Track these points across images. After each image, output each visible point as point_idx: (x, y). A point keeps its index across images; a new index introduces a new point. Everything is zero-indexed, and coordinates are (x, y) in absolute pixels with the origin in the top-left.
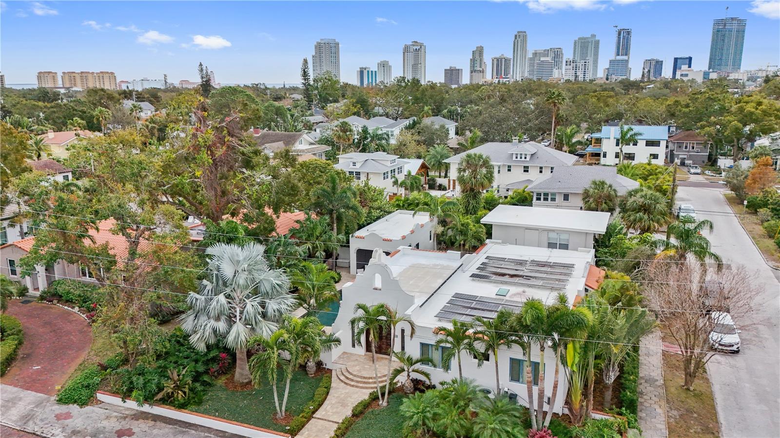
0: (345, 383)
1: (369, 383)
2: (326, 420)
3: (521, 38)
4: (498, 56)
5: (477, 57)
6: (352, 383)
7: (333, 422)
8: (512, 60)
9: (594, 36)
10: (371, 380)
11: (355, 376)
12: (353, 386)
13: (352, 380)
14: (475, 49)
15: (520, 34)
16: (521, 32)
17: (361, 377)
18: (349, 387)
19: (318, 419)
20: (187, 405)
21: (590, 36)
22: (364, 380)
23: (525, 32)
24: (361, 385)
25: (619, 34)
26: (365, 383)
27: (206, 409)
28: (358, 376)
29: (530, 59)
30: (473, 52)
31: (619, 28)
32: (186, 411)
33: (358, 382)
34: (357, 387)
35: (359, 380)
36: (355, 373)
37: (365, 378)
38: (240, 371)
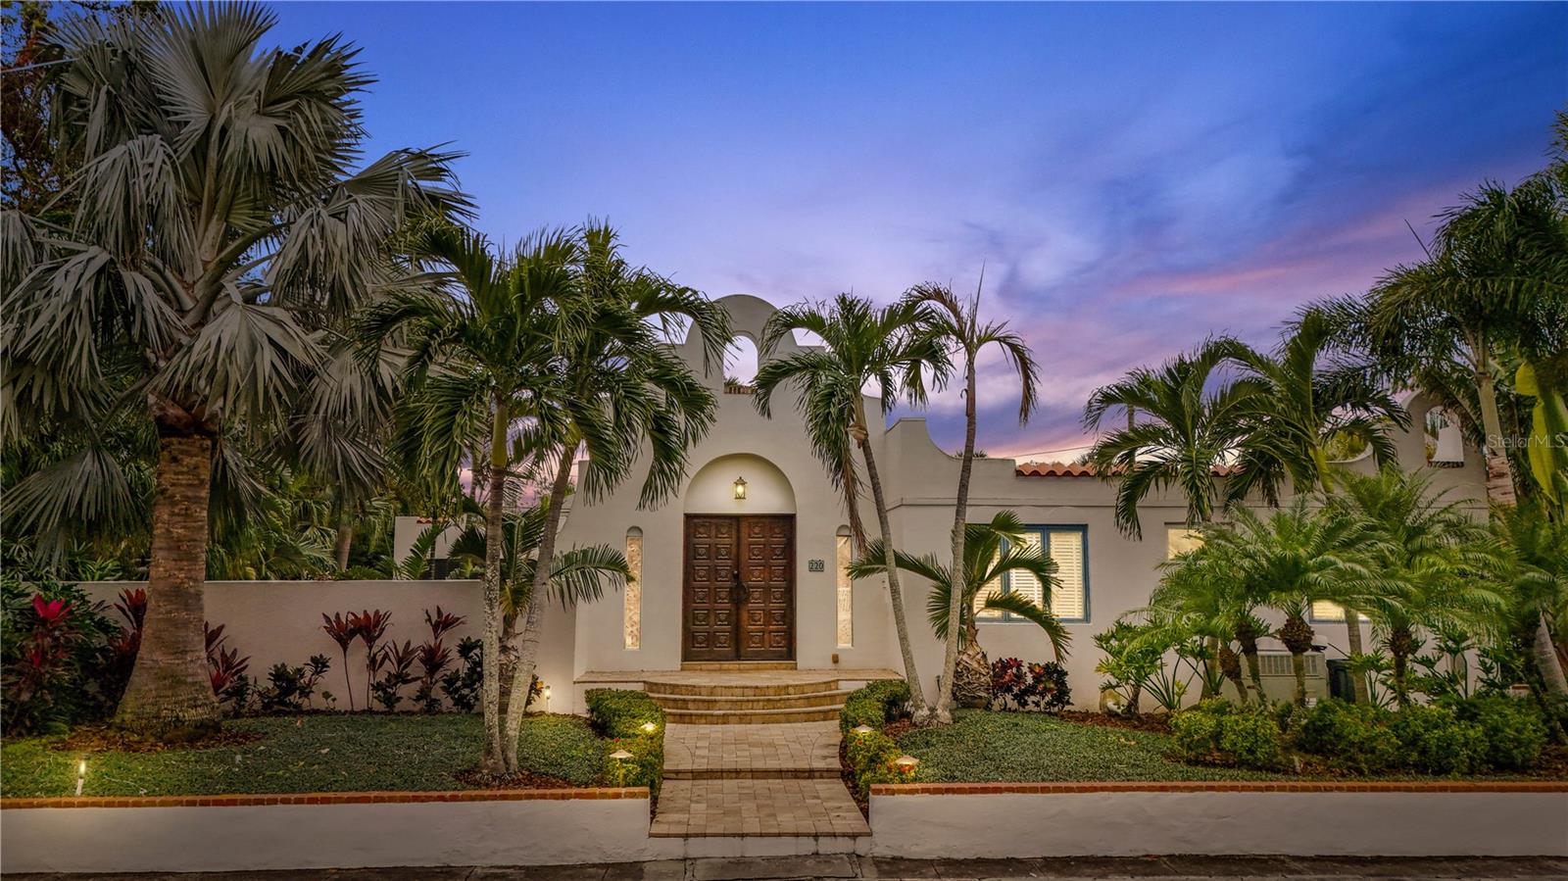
0: (681, 719)
1: (787, 704)
6: (719, 712)
7: (780, 774)
10: (787, 697)
11: (712, 692)
12: (725, 719)
18: (705, 726)
22: (762, 697)
24: (759, 711)
28: (729, 690)
33: (737, 705)
34: (745, 718)
35: (740, 698)
37: (760, 690)
38: (162, 659)
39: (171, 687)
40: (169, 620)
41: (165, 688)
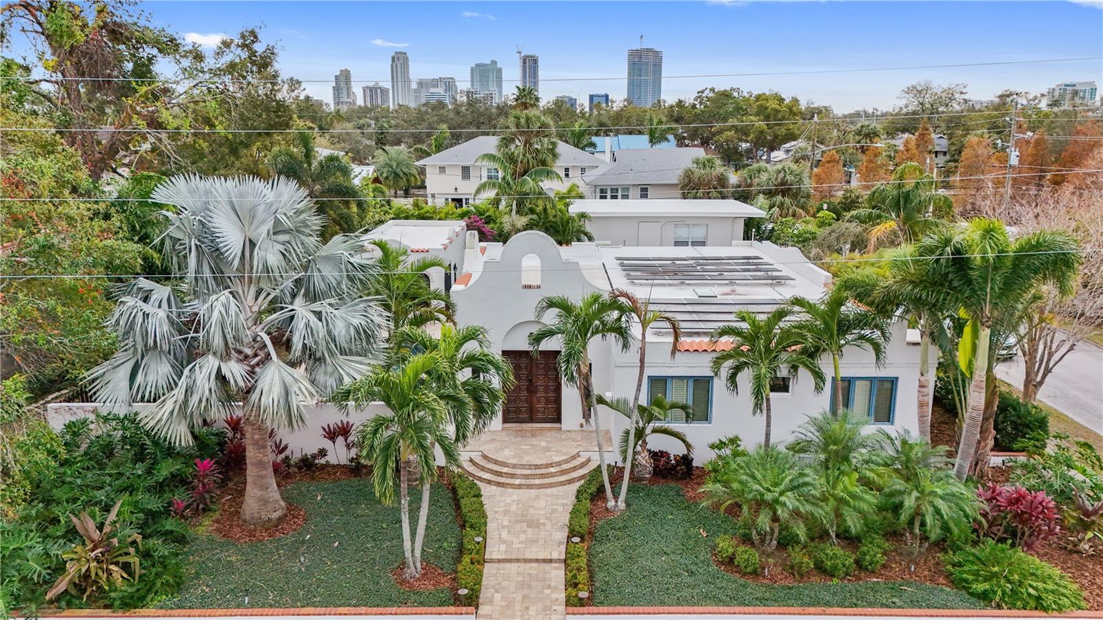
0: (498, 484)
1: (551, 475)
2: (518, 560)
3: (401, 61)
4: (371, 84)
5: (343, 85)
6: (517, 482)
7: (537, 561)
8: (391, 92)
9: (494, 63)
10: (552, 470)
11: (514, 466)
12: (520, 487)
13: (513, 476)
14: (338, 73)
15: (399, 55)
16: (401, 53)
17: (530, 466)
18: (510, 490)
19: (499, 561)
20: (142, 598)
21: (489, 63)
22: (539, 471)
23: (405, 53)
24: (537, 482)
25: (524, 62)
26: (543, 476)
27: (203, 598)
28: (523, 466)
29: (416, 91)
30: (336, 77)
31: (523, 54)
32: (151, 611)
33: (526, 477)
34: (529, 487)
35: (529, 472)
36: (514, 461)
37: (537, 467)
38: (258, 493)
39: (264, 505)
40: (258, 476)
41: (262, 505)
